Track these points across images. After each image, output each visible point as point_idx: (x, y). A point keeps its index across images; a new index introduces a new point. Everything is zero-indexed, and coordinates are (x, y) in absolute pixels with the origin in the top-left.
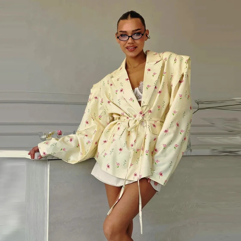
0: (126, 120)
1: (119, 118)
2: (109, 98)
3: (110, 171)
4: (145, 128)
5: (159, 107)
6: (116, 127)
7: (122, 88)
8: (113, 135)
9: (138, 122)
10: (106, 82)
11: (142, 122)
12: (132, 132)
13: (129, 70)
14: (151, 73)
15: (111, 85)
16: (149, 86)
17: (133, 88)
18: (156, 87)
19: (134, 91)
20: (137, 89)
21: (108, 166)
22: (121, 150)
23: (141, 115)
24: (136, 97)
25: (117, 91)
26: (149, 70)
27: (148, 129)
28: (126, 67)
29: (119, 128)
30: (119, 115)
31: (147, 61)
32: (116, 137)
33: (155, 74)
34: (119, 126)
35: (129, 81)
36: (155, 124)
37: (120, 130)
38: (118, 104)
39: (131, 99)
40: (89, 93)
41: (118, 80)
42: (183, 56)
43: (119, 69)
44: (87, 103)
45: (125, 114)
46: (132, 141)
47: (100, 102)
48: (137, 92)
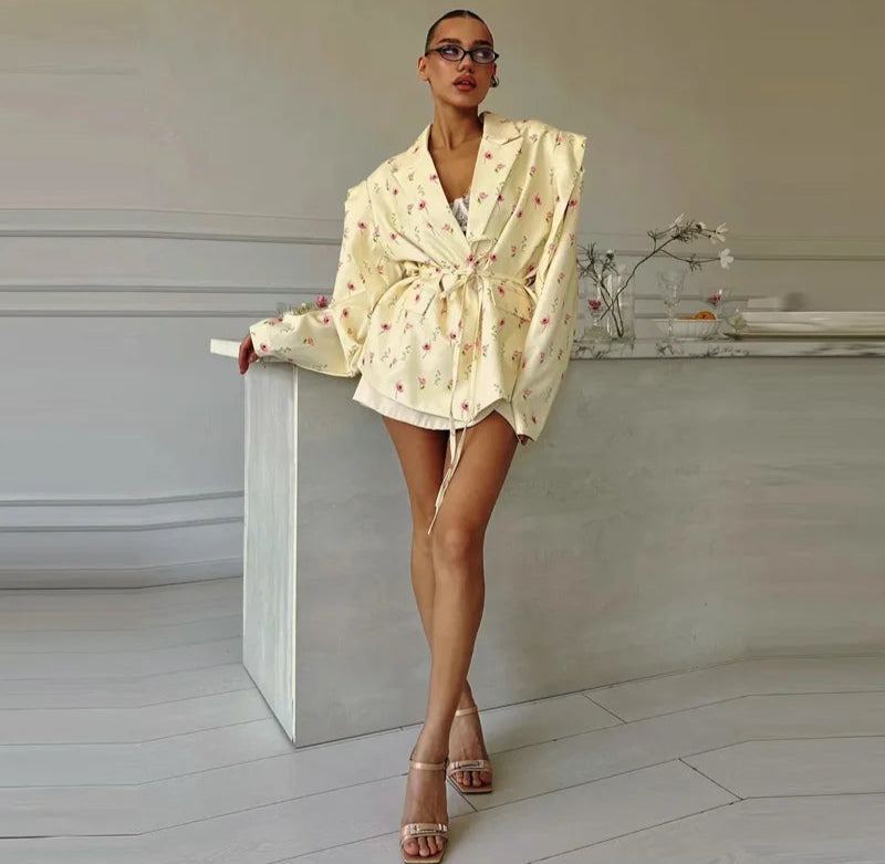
0: (433, 276)
1: (418, 272)
2: (392, 225)
3: (403, 398)
4: (480, 293)
5: (514, 249)
6: (411, 293)
7: (424, 198)
8: (404, 313)
9: (464, 280)
10: (382, 185)
11: (473, 281)
12: (452, 302)
13: (436, 152)
14: (492, 164)
15: (396, 192)
16: (483, 196)
17: (450, 201)
18: (500, 197)
19: (452, 207)
20: (459, 202)
21: (400, 388)
22: (427, 347)
23: (472, 264)
24: (459, 221)
25: (410, 207)
26: (489, 156)
27: (488, 297)
28: (431, 146)
29: (418, 298)
30: (416, 263)
31: (485, 135)
32: (412, 319)
33: (500, 166)
34: (418, 291)
35: (438, 180)
36: (504, 288)
37: (421, 300)
38: (415, 240)
39: (447, 227)
40: (343, 214)
41: (411, 178)
42: (575, 136)
43: (412, 149)
44: (341, 240)
45: (432, 262)
46: (453, 327)
47: (371, 237)
48: (459, 209)
